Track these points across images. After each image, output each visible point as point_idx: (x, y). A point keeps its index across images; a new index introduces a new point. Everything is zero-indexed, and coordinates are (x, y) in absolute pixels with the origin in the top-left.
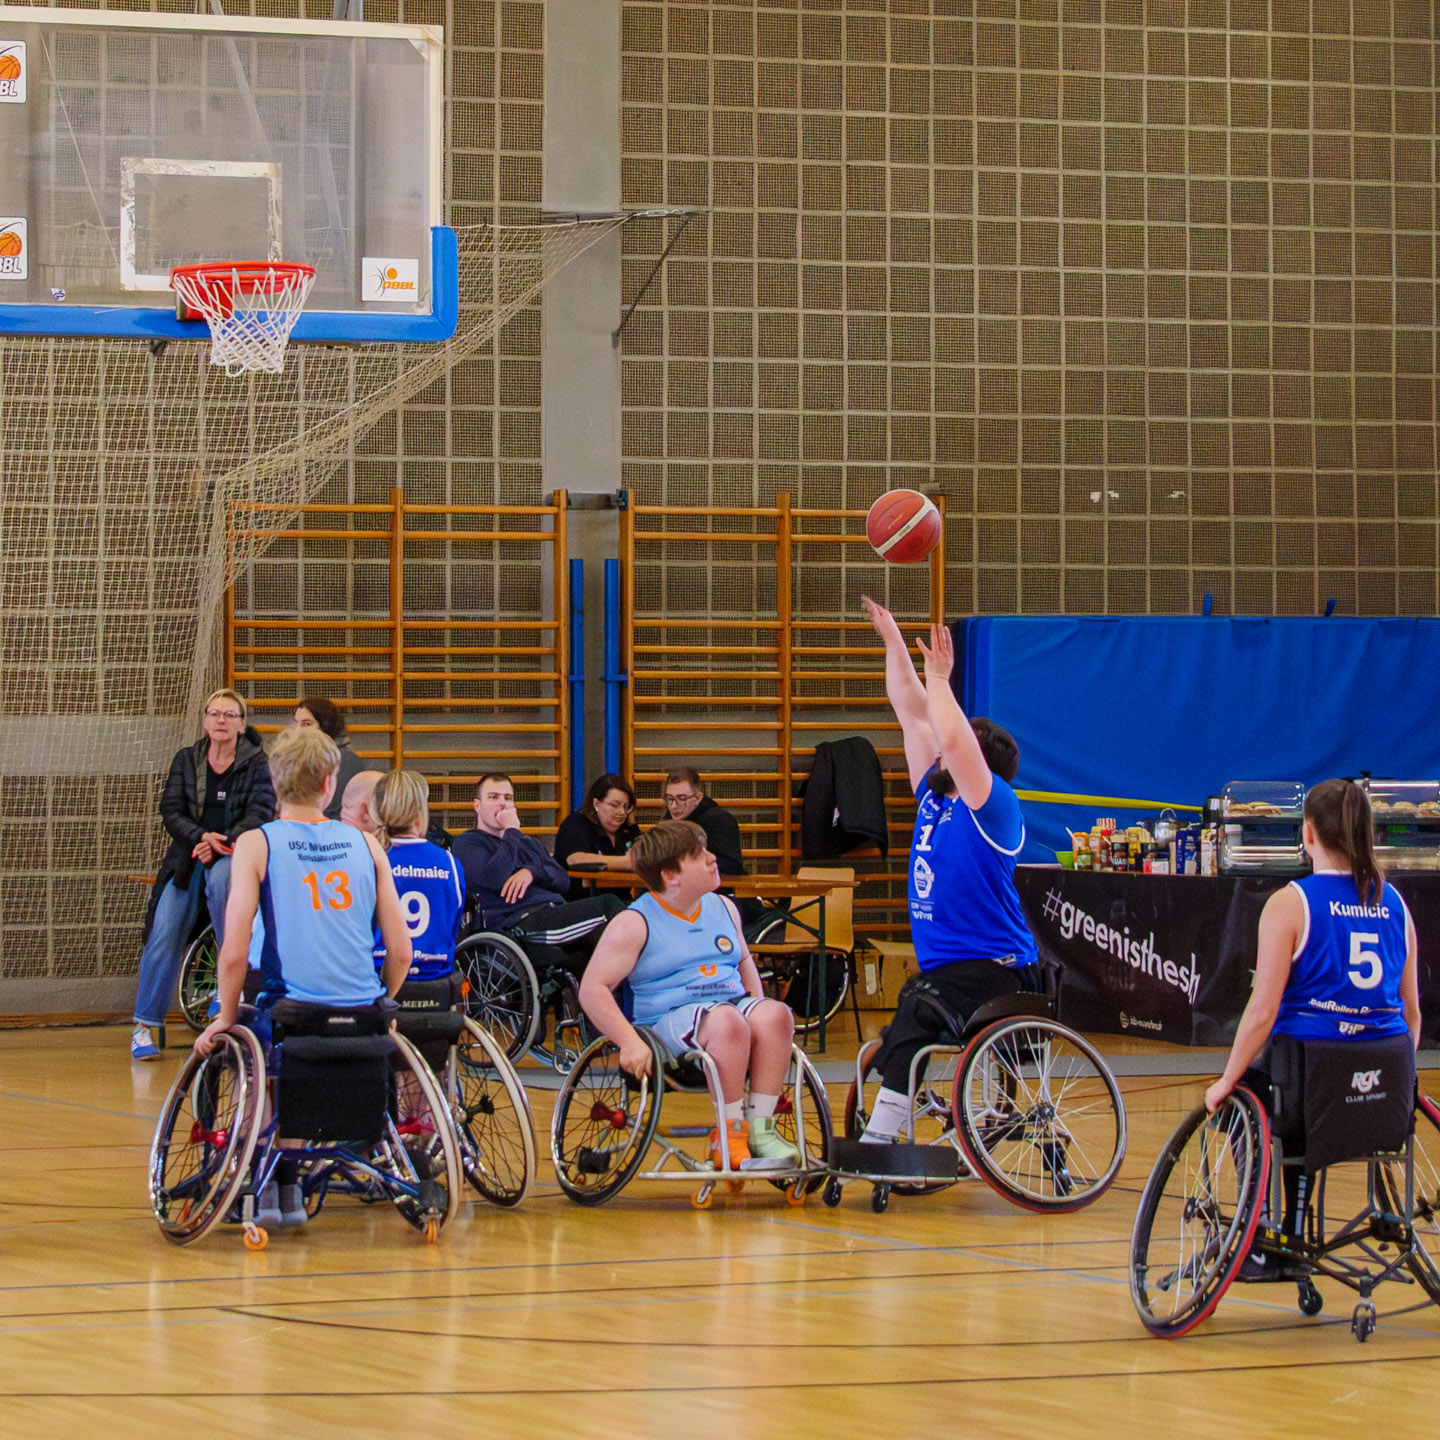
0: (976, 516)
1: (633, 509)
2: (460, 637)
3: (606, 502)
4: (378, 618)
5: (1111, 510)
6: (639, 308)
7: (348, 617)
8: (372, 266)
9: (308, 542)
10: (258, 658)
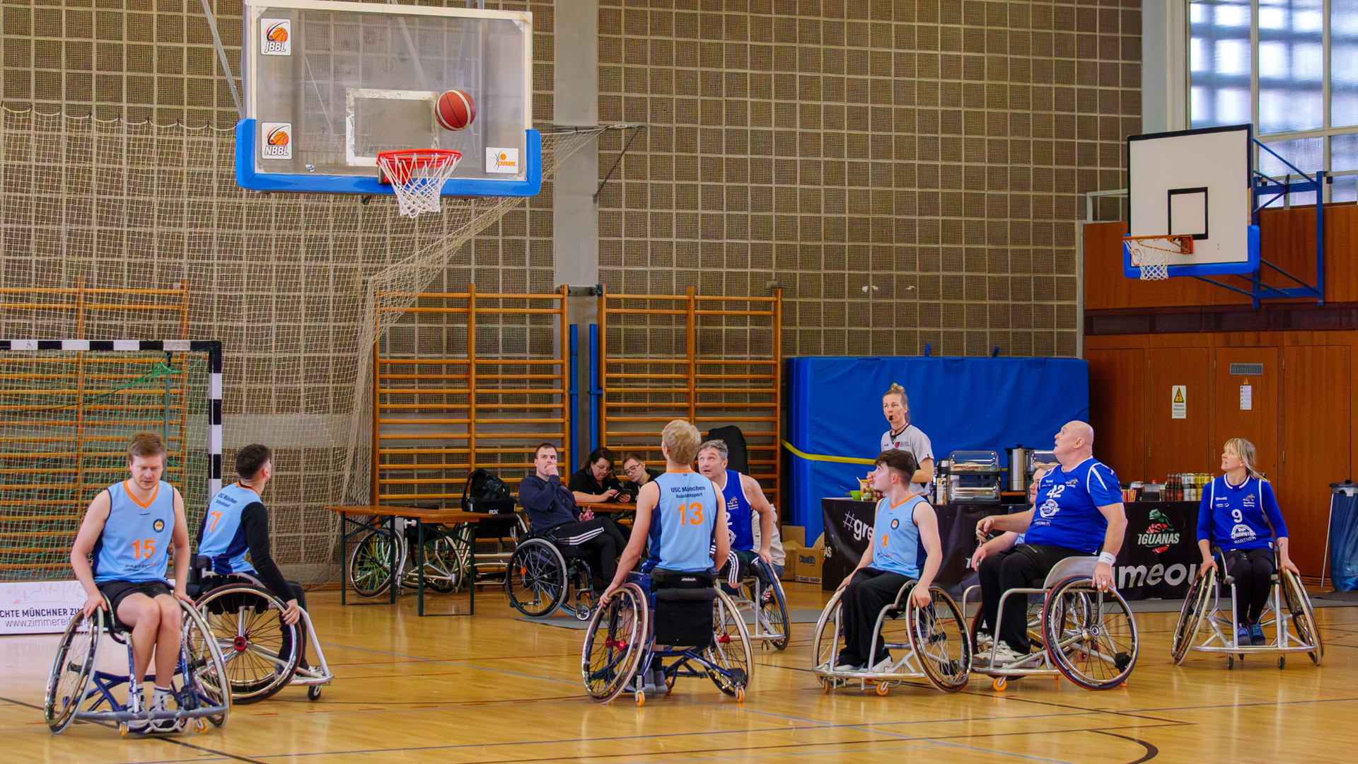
0: (798, 300)
1: (606, 295)
2: (507, 369)
3: (590, 292)
4: (461, 357)
5: (874, 297)
6: (608, 181)
7: (444, 358)
8: (492, 153)
9: (421, 314)
10: (393, 381)
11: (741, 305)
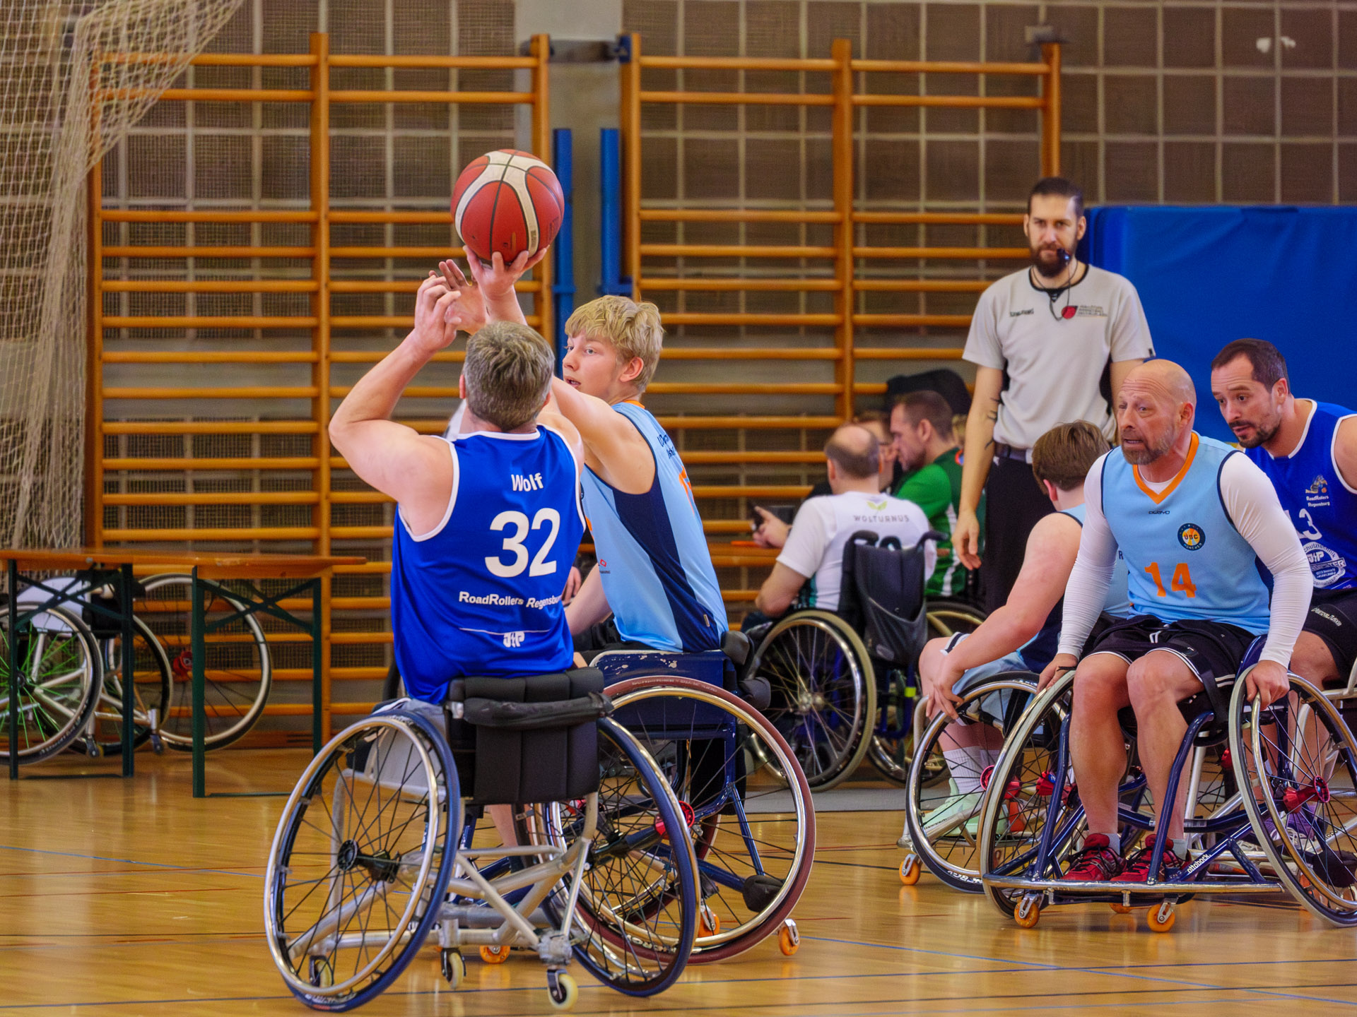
0: (1100, 72)
1: (640, 60)
2: (405, 233)
3: (602, 53)
4: (294, 208)
5: (1285, 64)
7: (254, 208)
9: (200, 106)
10: (135, 261)
11: (966, 82)
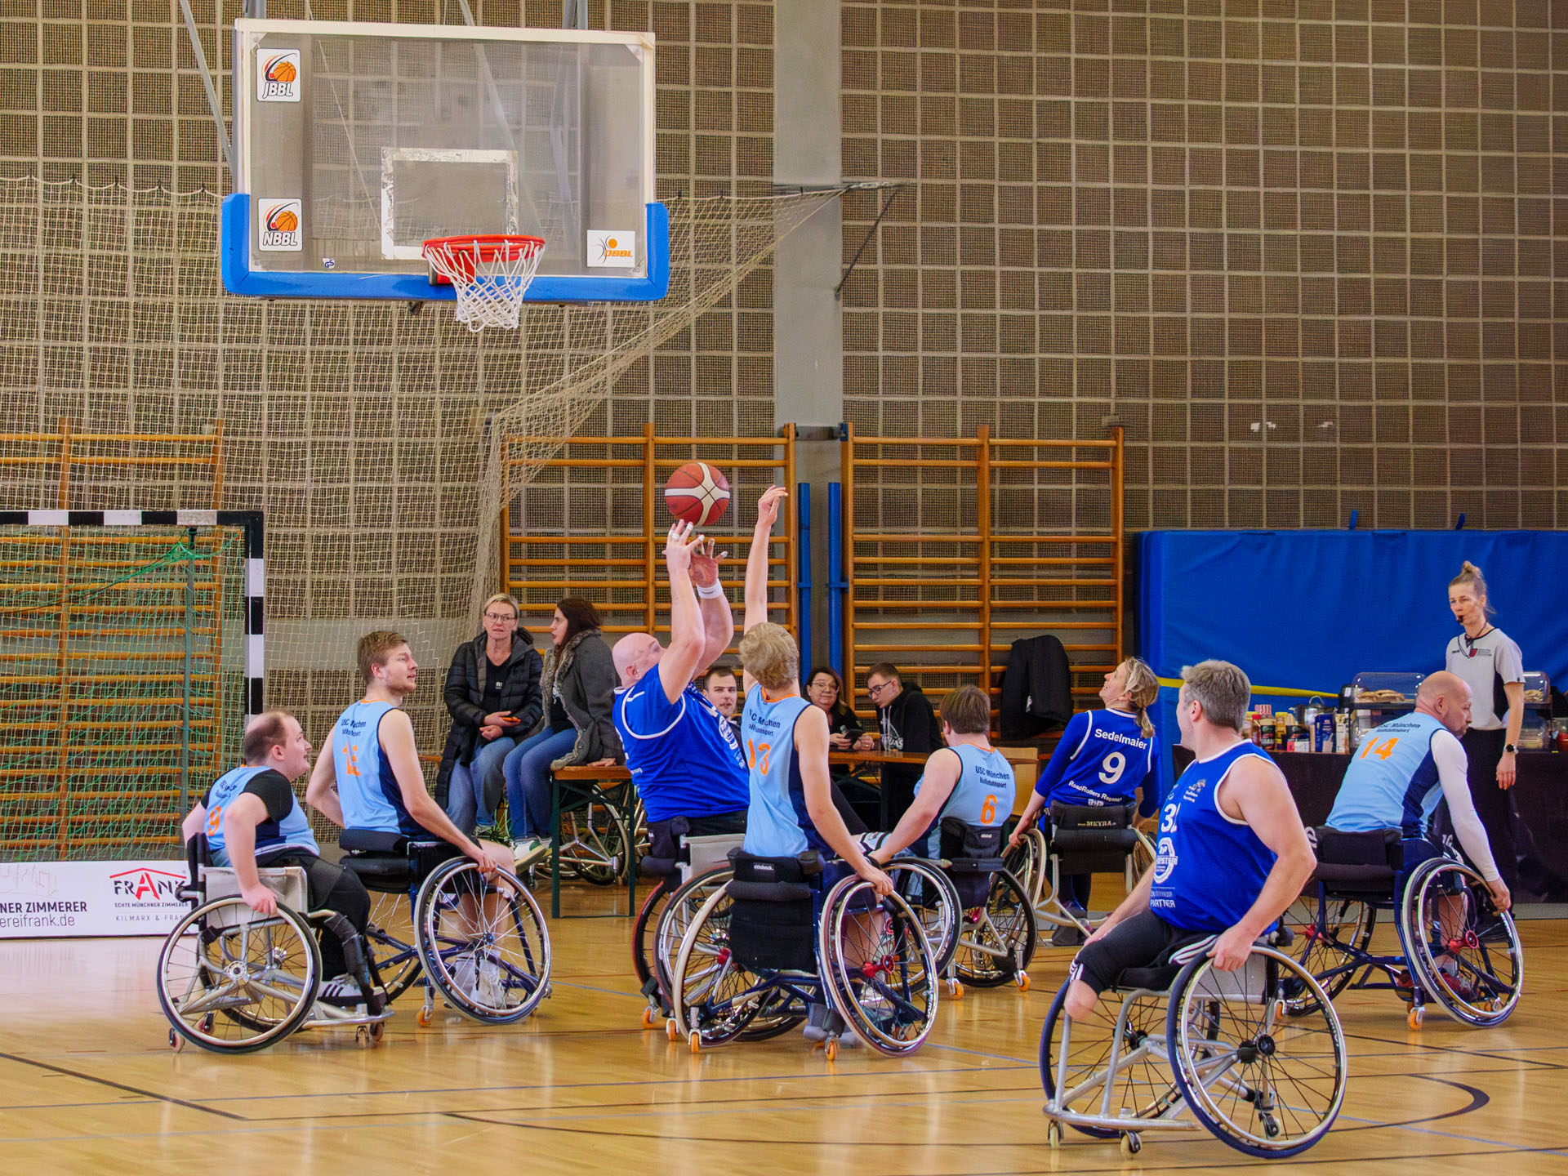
0: (1150, 445)
1: (853, 439)
3: (830, 434)
4: (633, 534)
5: (1270, 439)
6: (856, 267)
7: (608, 534)
8: (595, 238)
9: (574, 469)
10: (532, 568)
11: (1062, 452)
